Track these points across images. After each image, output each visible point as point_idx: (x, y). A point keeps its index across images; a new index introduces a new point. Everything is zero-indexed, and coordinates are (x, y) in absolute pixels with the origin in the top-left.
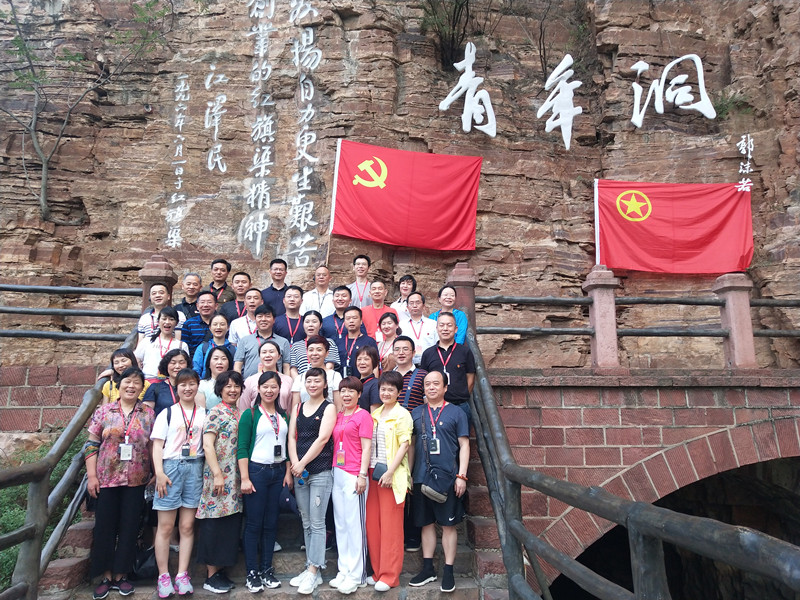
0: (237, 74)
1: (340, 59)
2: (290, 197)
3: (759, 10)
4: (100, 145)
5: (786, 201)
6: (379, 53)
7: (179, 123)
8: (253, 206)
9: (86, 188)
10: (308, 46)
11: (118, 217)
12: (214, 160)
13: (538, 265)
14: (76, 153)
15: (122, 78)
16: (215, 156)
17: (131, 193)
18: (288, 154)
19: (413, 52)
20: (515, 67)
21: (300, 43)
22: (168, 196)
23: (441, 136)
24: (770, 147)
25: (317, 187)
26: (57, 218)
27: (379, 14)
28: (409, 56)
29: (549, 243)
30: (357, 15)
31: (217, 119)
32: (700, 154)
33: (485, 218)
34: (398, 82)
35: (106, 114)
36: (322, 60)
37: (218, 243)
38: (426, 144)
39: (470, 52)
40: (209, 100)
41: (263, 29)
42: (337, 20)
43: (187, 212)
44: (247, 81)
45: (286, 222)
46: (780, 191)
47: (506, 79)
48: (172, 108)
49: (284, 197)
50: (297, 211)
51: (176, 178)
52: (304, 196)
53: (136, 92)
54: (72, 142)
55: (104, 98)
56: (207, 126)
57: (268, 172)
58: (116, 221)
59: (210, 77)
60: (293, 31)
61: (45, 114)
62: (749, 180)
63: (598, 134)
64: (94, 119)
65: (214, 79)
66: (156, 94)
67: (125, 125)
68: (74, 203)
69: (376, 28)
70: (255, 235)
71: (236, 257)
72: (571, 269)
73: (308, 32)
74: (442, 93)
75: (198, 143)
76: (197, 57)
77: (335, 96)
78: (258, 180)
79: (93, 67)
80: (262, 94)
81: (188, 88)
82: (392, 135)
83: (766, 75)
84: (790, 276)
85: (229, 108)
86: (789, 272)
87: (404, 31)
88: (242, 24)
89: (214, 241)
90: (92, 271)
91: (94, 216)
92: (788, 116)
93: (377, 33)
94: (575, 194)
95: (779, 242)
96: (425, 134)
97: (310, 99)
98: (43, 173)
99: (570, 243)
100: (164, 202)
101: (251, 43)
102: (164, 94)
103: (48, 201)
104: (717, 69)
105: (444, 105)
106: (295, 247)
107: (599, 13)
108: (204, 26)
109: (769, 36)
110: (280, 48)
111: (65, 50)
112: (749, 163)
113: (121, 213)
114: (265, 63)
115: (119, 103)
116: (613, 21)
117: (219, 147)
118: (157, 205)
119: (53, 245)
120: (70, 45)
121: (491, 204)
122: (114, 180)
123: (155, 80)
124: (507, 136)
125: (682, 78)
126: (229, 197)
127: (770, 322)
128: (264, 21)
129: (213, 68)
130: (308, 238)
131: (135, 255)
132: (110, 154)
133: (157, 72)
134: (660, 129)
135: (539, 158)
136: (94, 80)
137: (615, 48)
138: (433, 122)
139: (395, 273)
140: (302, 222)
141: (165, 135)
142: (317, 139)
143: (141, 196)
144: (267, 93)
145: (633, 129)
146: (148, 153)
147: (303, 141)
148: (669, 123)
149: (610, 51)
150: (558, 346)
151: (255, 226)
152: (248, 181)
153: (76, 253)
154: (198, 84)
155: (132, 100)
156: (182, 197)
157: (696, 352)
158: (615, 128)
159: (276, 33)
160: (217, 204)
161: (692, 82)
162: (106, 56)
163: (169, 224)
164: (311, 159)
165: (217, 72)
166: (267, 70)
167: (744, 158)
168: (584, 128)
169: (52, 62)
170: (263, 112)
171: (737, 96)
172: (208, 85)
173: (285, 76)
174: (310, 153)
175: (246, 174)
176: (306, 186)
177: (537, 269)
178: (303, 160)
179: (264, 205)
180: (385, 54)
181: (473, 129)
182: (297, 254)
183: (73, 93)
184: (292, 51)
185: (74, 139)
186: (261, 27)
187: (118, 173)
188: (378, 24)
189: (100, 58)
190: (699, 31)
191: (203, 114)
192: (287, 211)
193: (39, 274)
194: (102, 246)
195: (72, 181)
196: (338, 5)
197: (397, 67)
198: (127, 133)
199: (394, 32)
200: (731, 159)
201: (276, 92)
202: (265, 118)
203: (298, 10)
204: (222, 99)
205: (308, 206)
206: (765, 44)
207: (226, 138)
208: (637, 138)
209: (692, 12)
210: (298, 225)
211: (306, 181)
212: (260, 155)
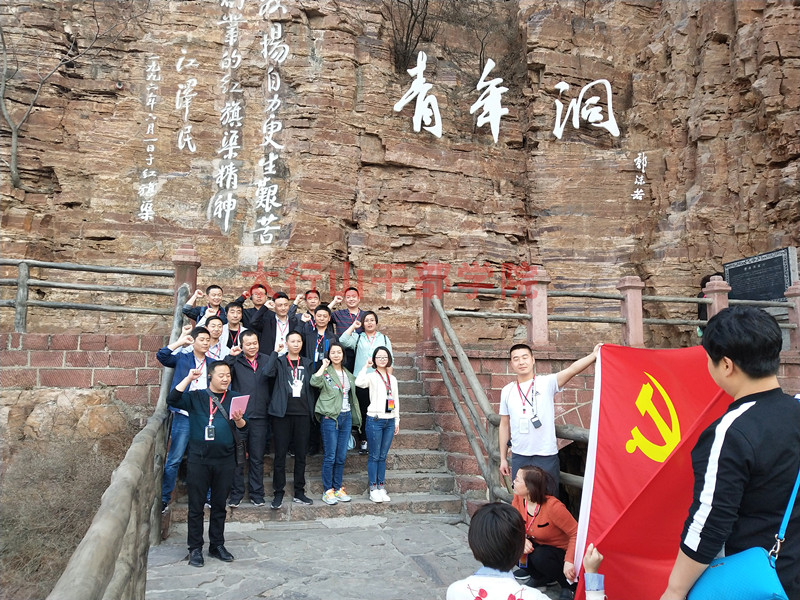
0: (207, 59)
1: (306, 56)
2: (256, 179)
3: (656, 48)
4: (70, 117)
5: (668, 210)
6: (342, 54)
7: (151, 102)
8: (221, 185)
9: (58, 160)
10: (276, 40)
11: (90, 188)
12: (184, 139)
13: (472, 252)
14: (45, 123)
15: (91, 52)
16: (185, 136)
17: (102, 166)
18: (255, 140)
19: (371, 55)
20: (458, 75)
21: (269, 37)
22: (139, 171)
23: (394, 134)
24: (658, 165)
25: (281, 172)
26: (27, 185)
27: (343, 17)
28: (367, 58)
29: (480, 233)
30: (322, 15)
31: (187, 101)
32: (606, 165)
33: (428, 209)
34: (358, 81)
35: (75, 87)
36: (289, 54)
37: (188, 219)
38: (381, 140)
39: (422, 59)
40: (179, 82)
41: (234, 19)
42: (304, 19)
43: (159, 188)
44: (217, 67)
45: (252, 203)
46: (664, 201)
47: (450, 85)
48: (143, 87)
49: (251, 179)
50: (263, 193)
51: (147, 154)
52: (269, 179)
53: (106, 67)
54: (41, 112)
55: (71, 71)
56: (178, 107)
57: (236, 154)
58: (89, 192)
59: (181, 60)
60: (262, 25)
61: (12, 82)
62: (641, 191)
63: (525, 140)
64: (63, 90)
65: (184, 63)
66: (127, 71)
67: (95, 99)
68: (44, 172)
69: (339, 29)
70: (223, 212)
71: (205, 232)
72: (497, 256)
73: (276, 27)
74: (395, 94)
75: (169, 123)
76: (168, 39)
77: (300, 90)
78: (226, 162)
79: (61, 38)
80: (231, 81)
81: (159, 69)
82: (350, 129)
83: (658, 103)
84: (667, 272)
85: (199, 92)
86: (666, 268)
87: (363, 34)
88: (212, 12)
89: (184, 216)
90: (64, 239)
91: (66, 186)
92: (673, 140)
93: (341, 35)
94: (503, 192)
95: (661, 243)
96: (380, 130)
97: (276, 89)
98: (14, 140)
99: (497, 234)
100: (136, 176)
101: (222, 32)
102: (135, 71)
103: (18, 168)
104: (621, 92)
105: (398, 107)
106: (260, 226)
107: (530, 34)
108: (175, 10)
109: (664, 71)
110: (250, 39)
111: (32, 18)
112: (642, 177)
113: (93, 184)
114: (235, 52)
115: (87, 76)
116: (542, 43)
117: (190, 127)
118: (129, 179)
119: (25, 212)
120: (37, 14)
121: (434, 196)
122: (85, 152)
123: (126, 57)
124: (449, 137)
125: (595, 100)
126: (199, 176)
127: (651, 307)
128: (234, 11)
129: (184, 51)
130: (272, 218)
131: (109, 226)
132: (81, 127)
133: (126, 49)
134: (575, 140)
135: (476, 158)
136: (63, 52)
137: (543, 67)
138: (387, 120)
139: (349, 253)
140: (267, 203)
141: (137, 113)
142: (283, 127)
143: (113, 170)
144: (237, 81)
145: (554, 139)
146: (120, 129)
147: (269, 130)
148: (583, 136)
149: (538, 69)
150: (485, 322)
151: (224, 205)
152: (216, 162)
153: (47, 220)
154: (169, 67)
155: (101, 75)
156: (153, 173)
157: (595, 329)
158: (539, 137)
159: (246, 24)
160: (187, 182)
161: (602, 104)
162: (75, 29)
163: (142, 198)
164: (277, 146)
165: (189, 56)
166: (236, 59)
167: (639, 172)
168: (513, 134)
169: (17, 29)
170: (231, 98)
171: (636, 119)
172: (179, 69)
173: (254, 66)
174: (275, 141)
175: (215, 155)
176: (271, 170)
177: (471, 255)
178: (269, 146)
179: (232, 186)
180: (347, 55)
181: (422, 129)
182: (262, 232)
183: (40, 62)
184: (261, 44)
185: (43, 109)
186: (231, 16)
187: (90, 146)
188: (341, 26)
189: (68, 29)
190: (610, 58)
191: (175, 95)
192: (253, 192)
193: (14, 239)
194: (74, 215)
195: (42, 150)
196: (305, 4)
197: (356, 67)
198: (97, 107)
199: (356, 33)
200: (628, 171)
201: (245, 80)
202: (233, 103)
203: (268, 5)
204: (193, 82)
205: (272, 189)
206: (660, 77)
207: (196, 120)
208: (556, 146)
209: (605, 41)
210: (263, 206)
211: (272, 166)
212: (229, 138)
